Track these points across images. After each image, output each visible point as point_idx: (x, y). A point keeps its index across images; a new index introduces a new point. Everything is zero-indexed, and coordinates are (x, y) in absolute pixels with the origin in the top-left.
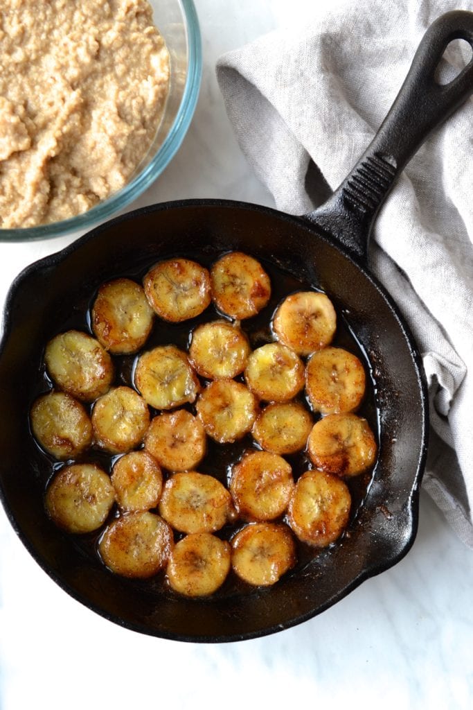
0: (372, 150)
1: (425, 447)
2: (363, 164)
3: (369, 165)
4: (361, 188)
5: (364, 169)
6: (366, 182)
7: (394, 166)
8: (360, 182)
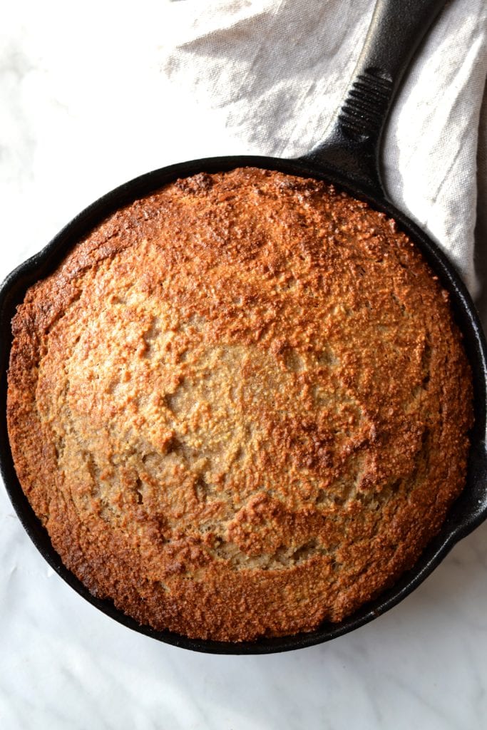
3: (362, 85)
4: (358, 112)
5: (357, 90)
6: (362, 104)
7: (390, 80)
8: (355, 105)
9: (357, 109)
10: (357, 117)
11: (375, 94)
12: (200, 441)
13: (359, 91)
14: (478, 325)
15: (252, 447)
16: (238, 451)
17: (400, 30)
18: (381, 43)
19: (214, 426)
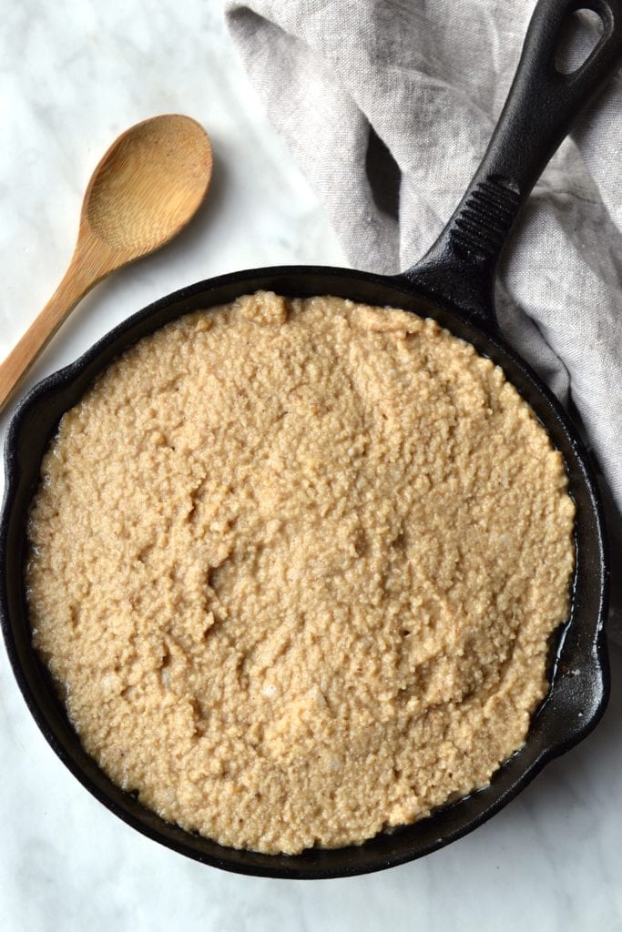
0: (483, 174)
1: (606, 570)
2: (473, 194)
3: (482, 194)
4: (474, 227)
5: (475, 200)
6: (481, 218)
7: (517, 191)
8: (472, 219)
9: (474, 224)
10: (473, 233)
11: (497, 208)
12: (243, 629)
13: (479, 202)
14: (597, 498)
15: (303, 640)
16: (286, 643)
17: (535, 132)
18: (510, 147)
19: (260, 611)
